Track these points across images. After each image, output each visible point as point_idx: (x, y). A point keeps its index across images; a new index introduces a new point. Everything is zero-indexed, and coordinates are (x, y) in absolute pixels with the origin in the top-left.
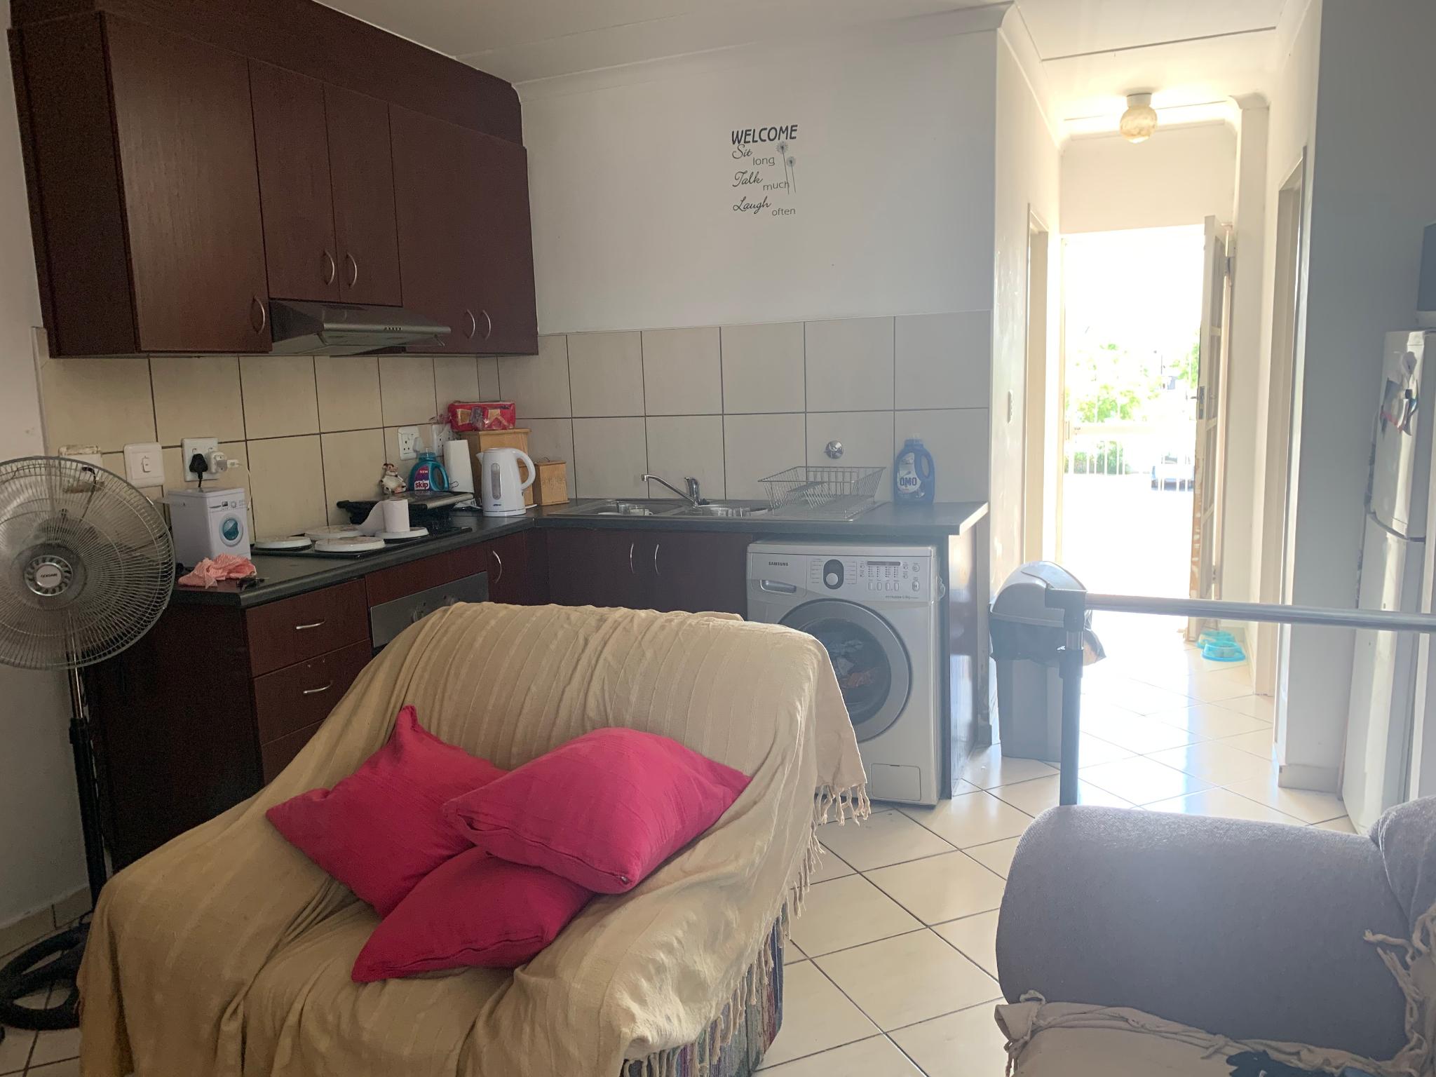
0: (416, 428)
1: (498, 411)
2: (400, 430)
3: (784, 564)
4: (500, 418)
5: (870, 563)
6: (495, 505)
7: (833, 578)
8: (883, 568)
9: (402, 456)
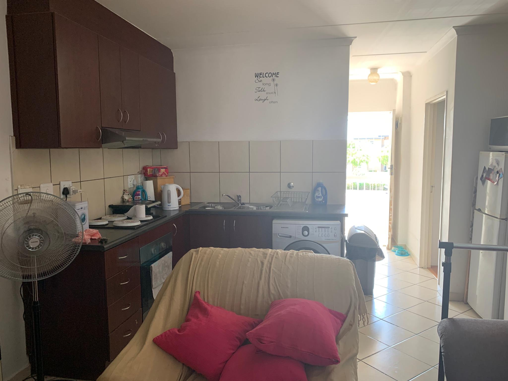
0: (133, 176)
1: (164, 170)
2: (129, 177)
3: (287, 228)
4: (165, 172)
5: (319, 227)
6: (168, 206)
7: (306, 233)
8: (323, 229)
9: (129, 187)
